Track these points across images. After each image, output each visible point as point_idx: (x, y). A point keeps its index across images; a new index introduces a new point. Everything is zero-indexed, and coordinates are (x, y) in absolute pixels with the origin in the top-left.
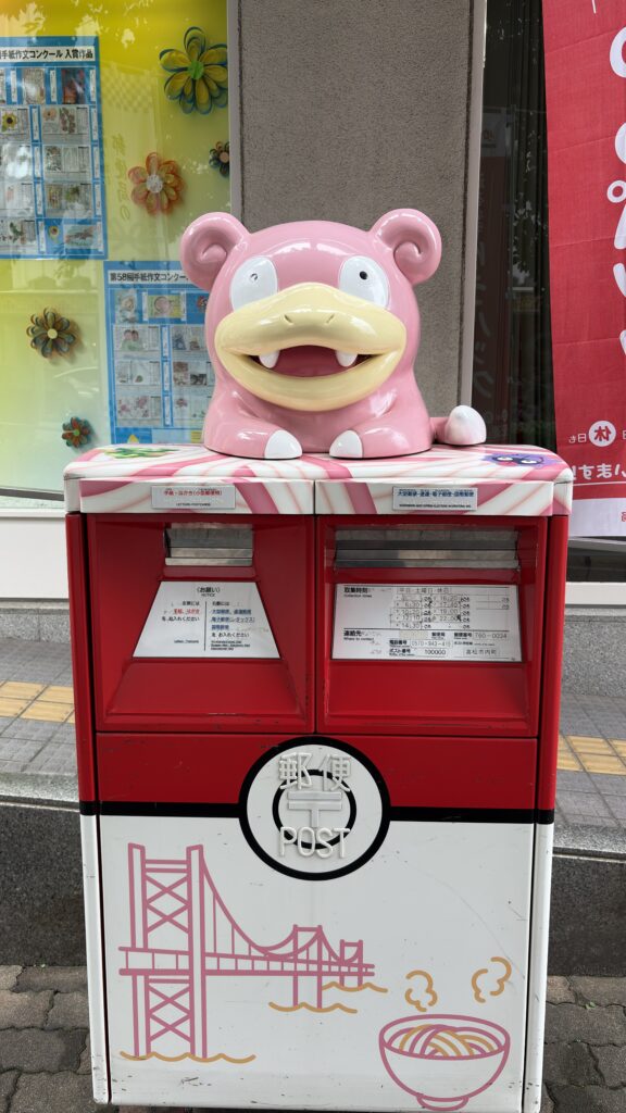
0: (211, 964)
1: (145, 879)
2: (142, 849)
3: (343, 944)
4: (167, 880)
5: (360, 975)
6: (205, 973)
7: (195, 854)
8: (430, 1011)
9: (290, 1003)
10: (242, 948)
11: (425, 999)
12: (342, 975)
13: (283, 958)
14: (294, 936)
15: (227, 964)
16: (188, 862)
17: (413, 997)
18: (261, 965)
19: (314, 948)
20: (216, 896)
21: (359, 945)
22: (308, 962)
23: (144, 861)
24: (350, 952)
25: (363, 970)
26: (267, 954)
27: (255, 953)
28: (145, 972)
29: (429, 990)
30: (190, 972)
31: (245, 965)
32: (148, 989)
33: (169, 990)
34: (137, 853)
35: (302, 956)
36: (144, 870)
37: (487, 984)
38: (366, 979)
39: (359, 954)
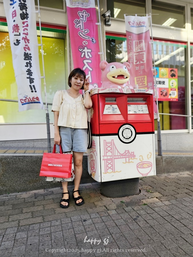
0: (115, 157)
1: (106, 145)
2: (106, 141)
3: (132, 152)
4: (109, 145)
5: (134, 157)
6: (114, 159)
7: (112, 141)
8: (143, 161)
9: (125, 162)
10: (119, 154)
11: (142, 159)
12: (132, 157)
13: (124, 155)
14: (125, 152)
15: (117, 157)
16: (112, 142)
17: (141, 159)
18: (121, 157)
19: (128, 154)
20: (115, 147)
21: (133, 152)
22: (127, 156)
23: (106, 142)
24: (132, 154)
25: (134, 156)
26: (122, 155)
27: (121, 155)
28: (106, 159)
29: (142, 158)
30: (112, 159)
31: (119, 157)
32: (107, 162)
33: (109, 162)
34: (105, 141)
35: (127, 155)
36: (106, 144)
37: (149, 156)
38: (135, 157)
39: (134, 154)
